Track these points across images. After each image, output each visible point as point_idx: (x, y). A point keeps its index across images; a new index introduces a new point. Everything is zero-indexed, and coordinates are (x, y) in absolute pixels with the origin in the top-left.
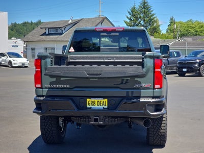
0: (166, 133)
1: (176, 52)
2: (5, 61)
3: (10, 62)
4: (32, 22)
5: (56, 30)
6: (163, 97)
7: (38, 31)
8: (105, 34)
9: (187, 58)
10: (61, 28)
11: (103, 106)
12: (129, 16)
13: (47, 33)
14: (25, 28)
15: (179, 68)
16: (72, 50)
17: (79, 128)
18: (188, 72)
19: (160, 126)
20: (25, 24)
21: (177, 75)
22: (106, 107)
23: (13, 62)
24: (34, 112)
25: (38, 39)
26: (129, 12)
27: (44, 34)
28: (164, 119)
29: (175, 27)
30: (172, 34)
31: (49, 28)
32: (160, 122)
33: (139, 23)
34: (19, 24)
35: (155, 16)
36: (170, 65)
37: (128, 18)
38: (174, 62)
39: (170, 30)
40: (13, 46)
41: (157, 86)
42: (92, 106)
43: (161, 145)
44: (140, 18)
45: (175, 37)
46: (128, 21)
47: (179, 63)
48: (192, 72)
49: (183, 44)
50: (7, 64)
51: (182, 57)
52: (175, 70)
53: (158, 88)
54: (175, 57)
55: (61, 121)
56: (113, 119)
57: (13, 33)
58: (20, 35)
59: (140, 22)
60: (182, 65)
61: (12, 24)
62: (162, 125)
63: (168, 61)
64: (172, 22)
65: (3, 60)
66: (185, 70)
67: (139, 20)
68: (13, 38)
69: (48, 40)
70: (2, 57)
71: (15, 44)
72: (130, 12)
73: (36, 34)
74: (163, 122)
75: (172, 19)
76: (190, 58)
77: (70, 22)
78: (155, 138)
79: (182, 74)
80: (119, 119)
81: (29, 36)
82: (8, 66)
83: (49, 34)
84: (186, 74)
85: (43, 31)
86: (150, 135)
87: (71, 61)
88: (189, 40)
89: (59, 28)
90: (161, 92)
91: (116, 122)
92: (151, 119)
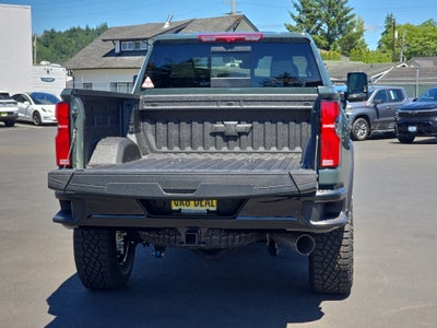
0: (351, 267)
1: (394, 90)
2: (25, 111)
3: (36, 113)
4: (88, 29)
5: (137, 45)
6: (342, 186)
7: (98, 47)
8: (222, 49)
9: (418, 104)
10: (147, 39)
11: (208, 207)
12: (297, 14)
13: (117, 51)
14: (74, 42)
15: (399, 125)
16: (148, 83)
17: (160, 256)
18: (419, 133)
19: (338, 251)
20: (73, 32)
21: (397, 140)
22: (214, 209)
23: (42, 114)
24: (55, 220)
25: (98, 65)
26: (296, 5)
27: (112, 53)
28: (345, 235)
29: (396, 36)
30: (390, 52)
31: (121, 41)
32: (337, 243)
33: (318, 28)
34: (60, 32)
35: (351, 13)
36: (381, 119)
37: (293, 16)
38: (390, 112)
39: (386, 43)
40: (43, 79)
41: (326, 162)
42: (182, 208)
43: (341, 293)
44: (319, 17)
45: (396, 59)
46: (294, 24)
47: (401, 115)
48: (428, 133)
49: (412, 73)
50: (29, 118)
51: (408, 102)
52: (391, 128)
53: (329, 167)
54: (391, 101)
55: (119, 241)
56: (231, 236)
57: (47, 51)
58: (64, 56)
59: (320, 25)
60: (406, 118)
61: (45, 32)
62: (342, 249)
63: (377, 110)
64: (391, 25)
65: (21, 110)
66: (412, 129)
67: (318, 22)
68: (43, 63)
69: (119, 65)
70: (19, 104)
71: (47, 76)
72: (299, 4)
73: (93, 53)
74: (345, 242)
75: (389, 19)
76: (424, 103)
77: (167, 26)
78: (326, 277)
79: (407, 139)
80: (243, 235)
81: (79, 59)
82: (32, 123)
83: (121, 54)
84: (417, 139)
85: (109, 47)
86: (316, 271)
87: (146, 107)
88: (426, 63)
89: (144, 39)
90: (337, 175)
91: (237, 241)
92: (313, 234)
